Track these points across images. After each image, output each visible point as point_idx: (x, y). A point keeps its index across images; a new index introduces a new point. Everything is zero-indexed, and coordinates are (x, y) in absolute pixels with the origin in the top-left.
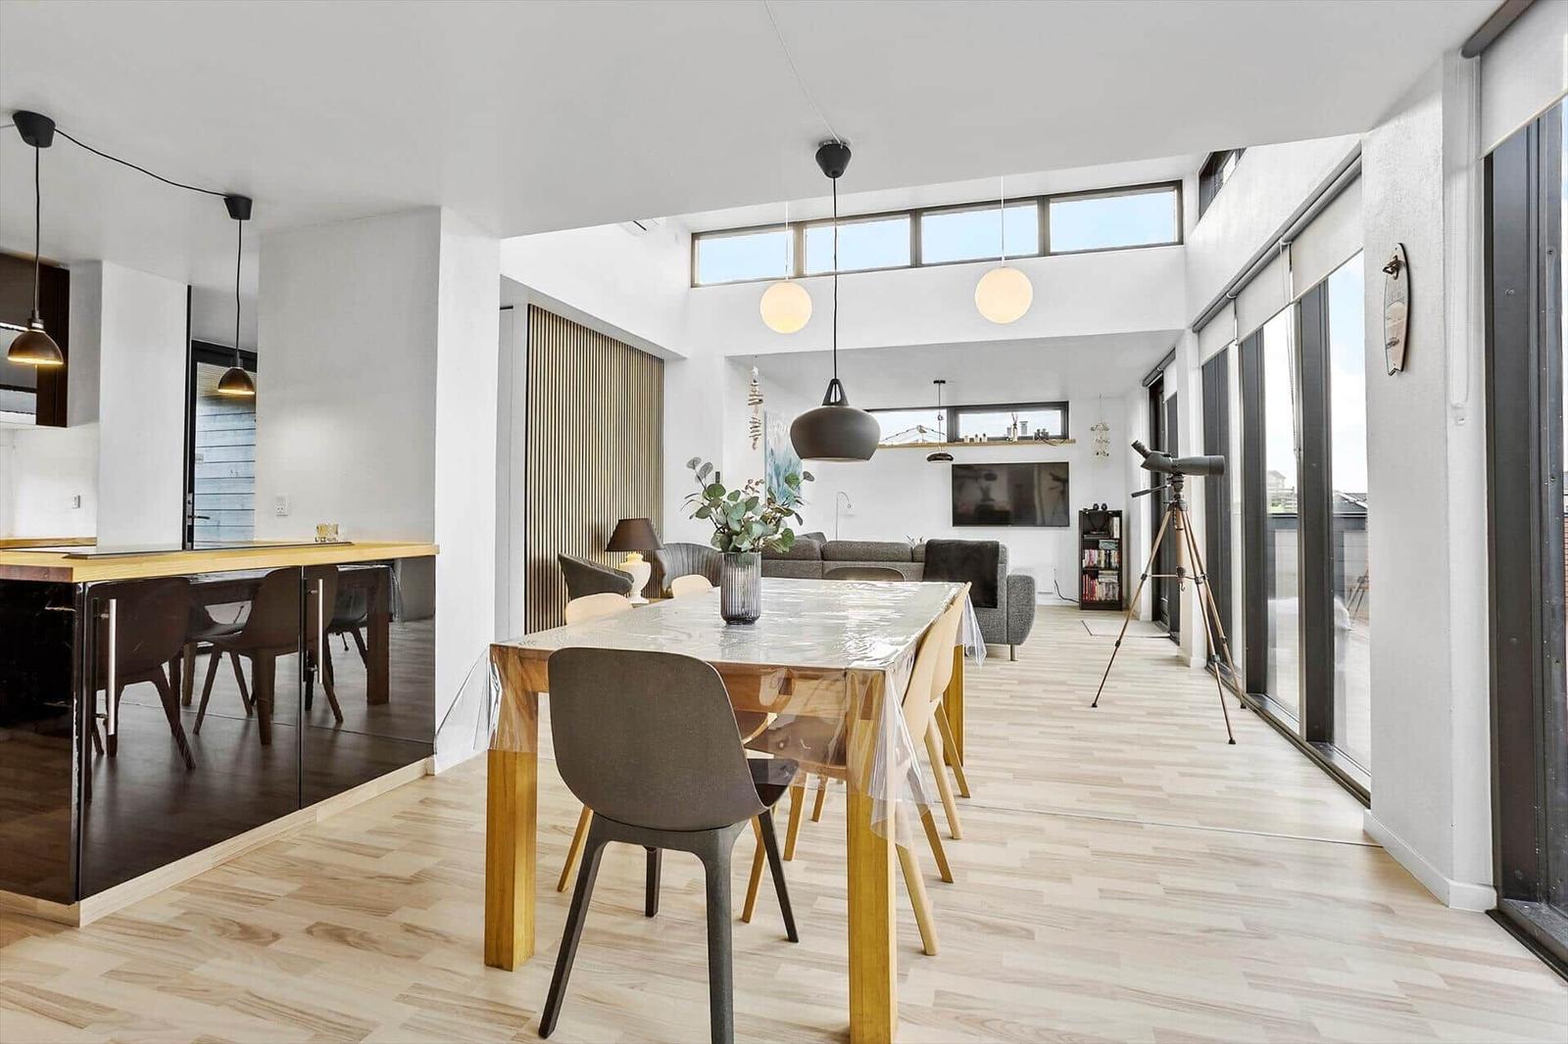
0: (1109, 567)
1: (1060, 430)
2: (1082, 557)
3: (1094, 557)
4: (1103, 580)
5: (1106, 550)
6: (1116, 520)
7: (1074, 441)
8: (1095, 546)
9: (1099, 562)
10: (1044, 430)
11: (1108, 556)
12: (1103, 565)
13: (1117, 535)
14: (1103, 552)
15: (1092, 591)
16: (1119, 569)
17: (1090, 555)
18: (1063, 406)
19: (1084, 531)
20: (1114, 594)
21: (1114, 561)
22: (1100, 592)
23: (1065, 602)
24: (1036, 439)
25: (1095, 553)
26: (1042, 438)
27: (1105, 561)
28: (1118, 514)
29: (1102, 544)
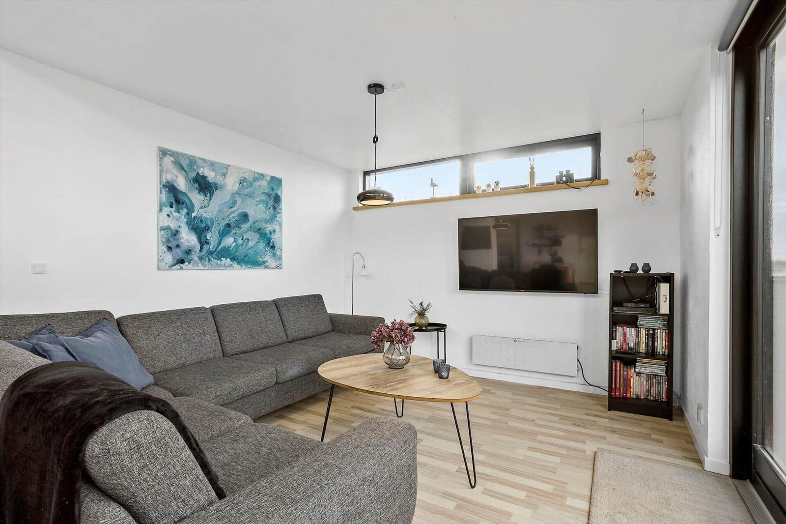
0: (652, 354)
1: (591, 173)
2: (612, 337)
3: (629, 336)
4: (643, 370)
5: (648, 330)
6: (664, 288)
7: (606, 183)
8: (632, 322)
9: (638, 344)
10: (568, 171)
11: (652, 337)
12: (643, 348)
13: (664, 309)
14: (643, 332)
15: (627, 385)
16: (668, 359)
17: (625, 334)
18: (594, 140)
19: (615, 302)
20: (659, 391)
21: (661, 344)
22: (637, 387)
23: (591, 390)
24: (558, 183)
25: (631, 332)
26: (565, 182)
27: (647, 344)
28: (668, 278)
29: (643, 321)
